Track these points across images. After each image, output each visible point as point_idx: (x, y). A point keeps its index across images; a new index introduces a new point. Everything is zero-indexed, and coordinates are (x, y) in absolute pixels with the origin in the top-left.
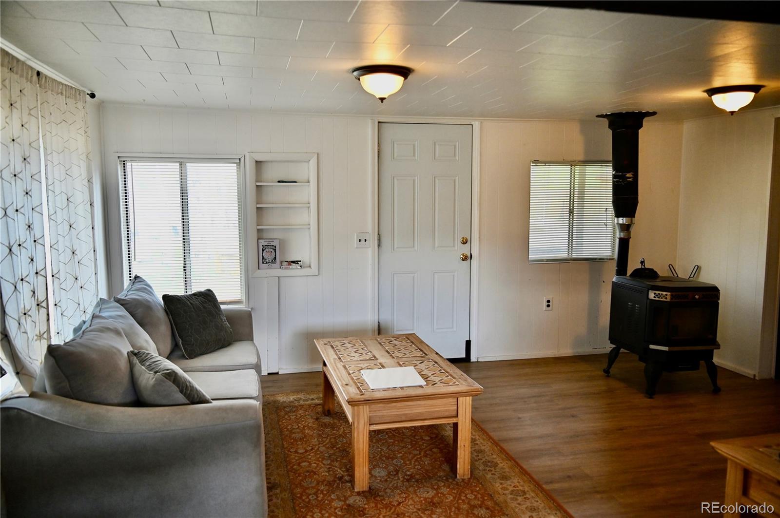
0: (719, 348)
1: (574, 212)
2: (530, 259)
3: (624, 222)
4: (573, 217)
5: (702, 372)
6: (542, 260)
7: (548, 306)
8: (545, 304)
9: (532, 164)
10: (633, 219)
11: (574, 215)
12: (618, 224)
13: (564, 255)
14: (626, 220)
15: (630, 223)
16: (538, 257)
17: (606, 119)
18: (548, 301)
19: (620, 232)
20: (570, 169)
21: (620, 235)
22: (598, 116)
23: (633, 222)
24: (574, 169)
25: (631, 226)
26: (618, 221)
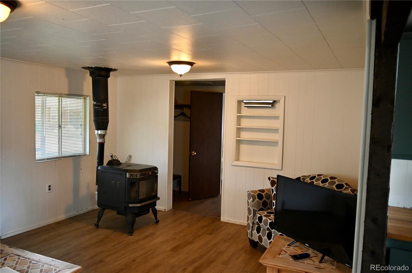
0: (159, 199)
1: (62, 127)
2: (36, 159)
3: (102, 133)
4: (61, 130)
5: (151, 214)
6: (44, 160)
7: (50, 189)
8: (48, 188)
9: (36, 94)
10: (107, 131)
11: (62, 128)
12: (98, 134)
13: (57, 155)
14: (103, 132)
15: (105, 134)
16: (40, 158)
17: (88, 71)
18: (50, 186)
19: (99, 139)
20: (58, 99)
21: (99, 141)
22: (83, 68)
23: (107, 133)
24: (61, 99)
25: (106, 135)
26: (98, 132)
